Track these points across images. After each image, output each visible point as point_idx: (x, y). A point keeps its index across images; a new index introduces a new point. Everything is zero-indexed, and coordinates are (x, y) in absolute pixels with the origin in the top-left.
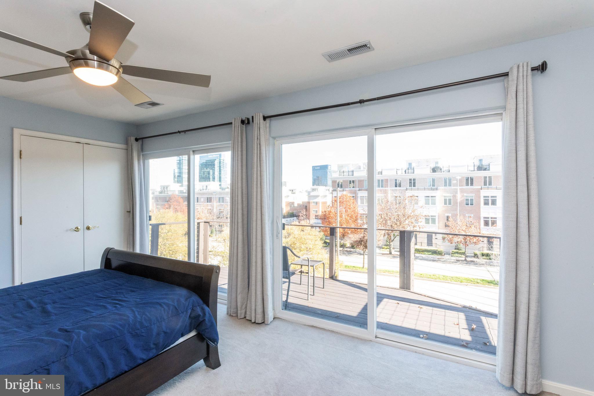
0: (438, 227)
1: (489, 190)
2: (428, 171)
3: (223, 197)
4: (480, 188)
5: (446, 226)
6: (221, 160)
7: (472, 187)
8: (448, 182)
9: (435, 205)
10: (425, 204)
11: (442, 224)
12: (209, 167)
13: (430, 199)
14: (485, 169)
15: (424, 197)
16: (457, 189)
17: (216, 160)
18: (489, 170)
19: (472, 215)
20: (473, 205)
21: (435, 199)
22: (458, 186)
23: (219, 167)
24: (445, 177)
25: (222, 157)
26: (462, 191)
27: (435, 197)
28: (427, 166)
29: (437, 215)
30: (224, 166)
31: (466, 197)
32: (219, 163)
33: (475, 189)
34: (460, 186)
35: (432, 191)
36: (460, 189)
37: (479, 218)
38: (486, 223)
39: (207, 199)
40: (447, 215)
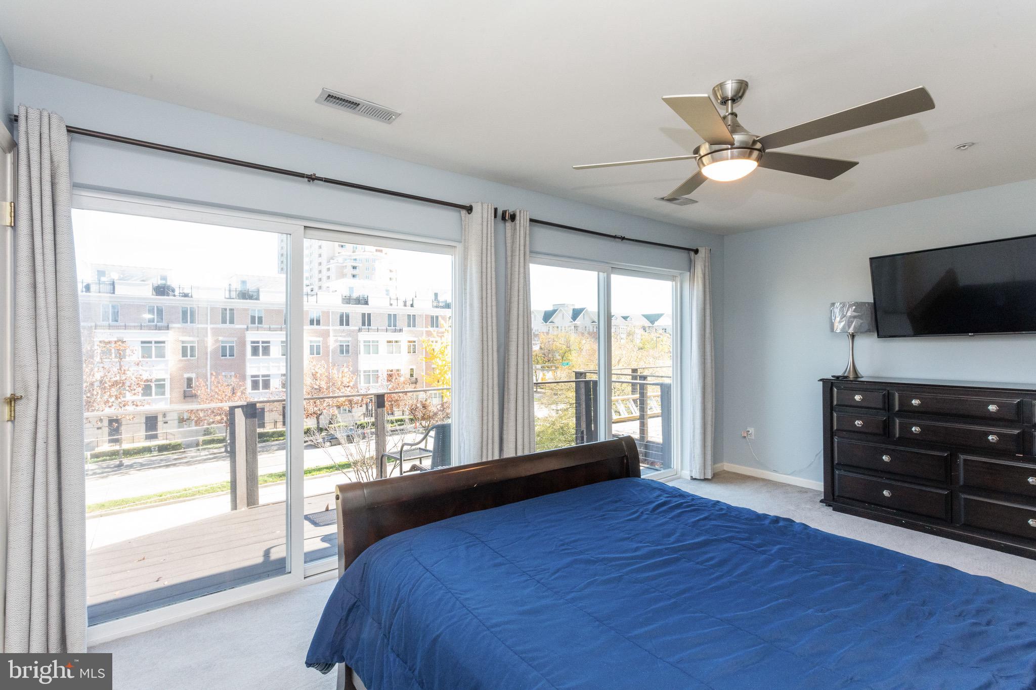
0: (169, 400)
1: (259, 332)
2: (147, 292)
4: (245, 329)
5: (185, 397)
7: (232, 326)
8: (187, 316)
9: (164, 359)
10: (143, 357)
11: (178, 394)
13: (153, 349)
14: (251, 297)
15: (140, 342)
16: (207, 329)
18: (258, 299)
19: (233, 373)
20: (233, 356)
21: (164, 346)
22: (209, 323)
24: (184, 306)
26: (216, 332)
27: (163, 343)
28: (143, 281)
29: (167, 376)
31: (222, 342)
33: (237, 328)
34: (211, 323)
35: (157, 331)
36: (212, 329)
37: (243, 377)
38: (255, 385)
40: (186, 375)
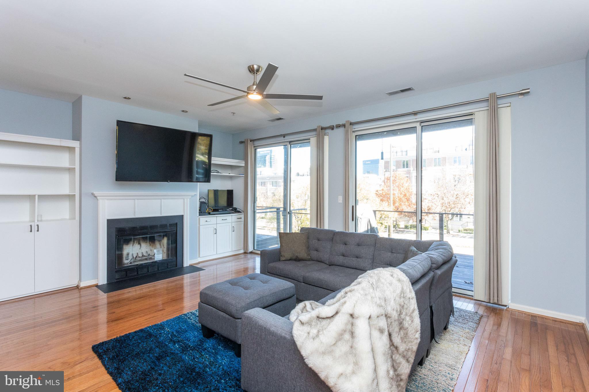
3: (276, 182)
6: (272, 156)
12: (260, 163)
17: (267, 156)
23: (270, 163)
25: (272, 152)
30: (275, 161)
32: (270, 159)
39: (262, 183)
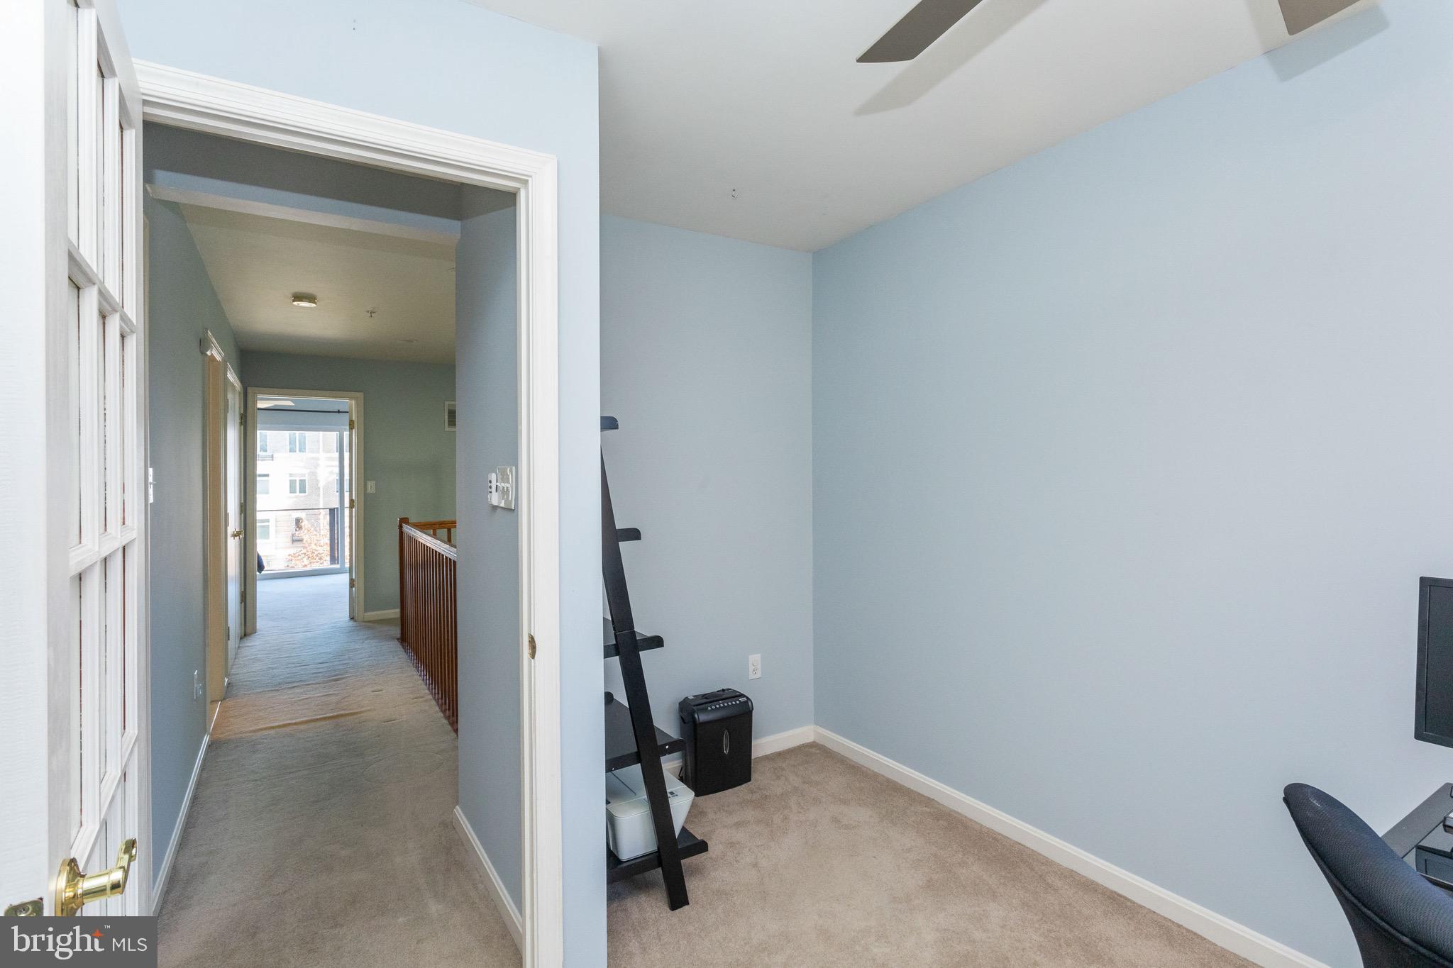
5: (293, 541)
11: (286, 537)
21: (268, 481)
27: (267, 475)
